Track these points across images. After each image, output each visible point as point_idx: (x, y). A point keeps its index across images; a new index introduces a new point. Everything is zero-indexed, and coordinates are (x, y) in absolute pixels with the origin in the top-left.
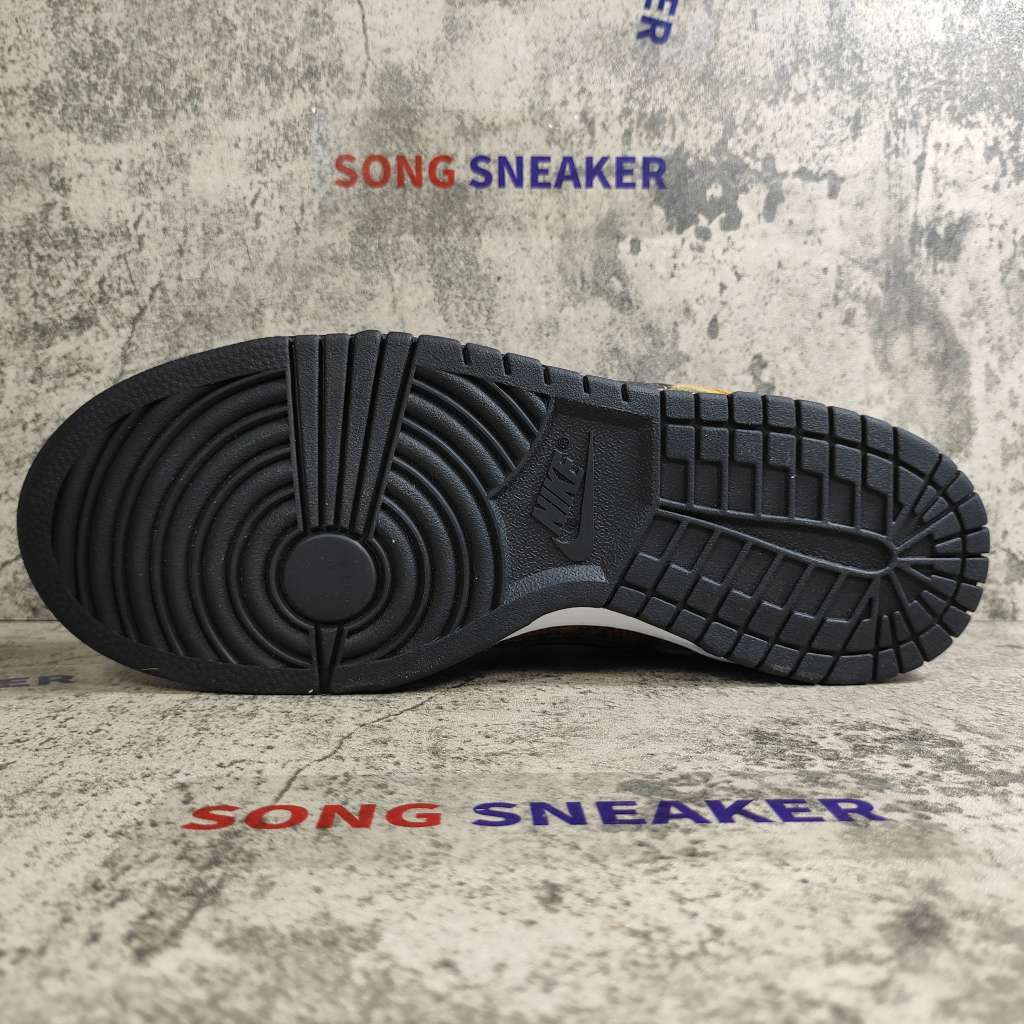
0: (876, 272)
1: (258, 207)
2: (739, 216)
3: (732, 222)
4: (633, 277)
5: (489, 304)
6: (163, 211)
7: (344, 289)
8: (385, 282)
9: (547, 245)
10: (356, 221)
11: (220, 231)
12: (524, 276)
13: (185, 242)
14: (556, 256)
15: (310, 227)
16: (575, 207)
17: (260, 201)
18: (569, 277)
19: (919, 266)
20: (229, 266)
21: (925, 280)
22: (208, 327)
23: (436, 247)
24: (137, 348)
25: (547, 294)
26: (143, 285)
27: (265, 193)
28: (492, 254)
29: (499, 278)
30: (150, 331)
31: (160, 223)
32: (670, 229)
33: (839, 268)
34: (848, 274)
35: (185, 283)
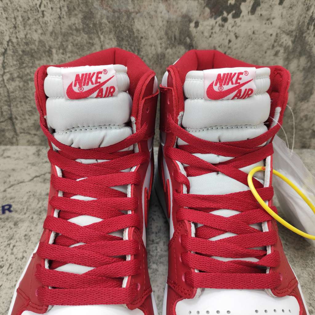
0: (291, 36)
1: (43, 8)
2: (241, 12)
3: (237, 15)
4: (195, 37)
5: (138, 47)
6: (4, 10)
7: (82, 42)
8: (97, 39)
9: (161, 24)
10: (83, 14)
11: (29, 19)
12: (152, 37)
13: (16, 23)
14: (165, 29)
15: (65, 17)
16: (173, 8)
17: (42, 6)
18: (170, 37)
19: (309, 34)
20: (35, 33)
21: (310, 38)
22: (32, 56)
23: (116, 25)
24: (7, 64)
25: (161, 44)
26: (4, 41)
27: (44, 2)
28: (139, 27)
29: (142, 38)
30: (11, 58)
31: (4, 16)
32: (211, 17)
33: (277, 34)
34: (280, 36)
35: (19, 40)
